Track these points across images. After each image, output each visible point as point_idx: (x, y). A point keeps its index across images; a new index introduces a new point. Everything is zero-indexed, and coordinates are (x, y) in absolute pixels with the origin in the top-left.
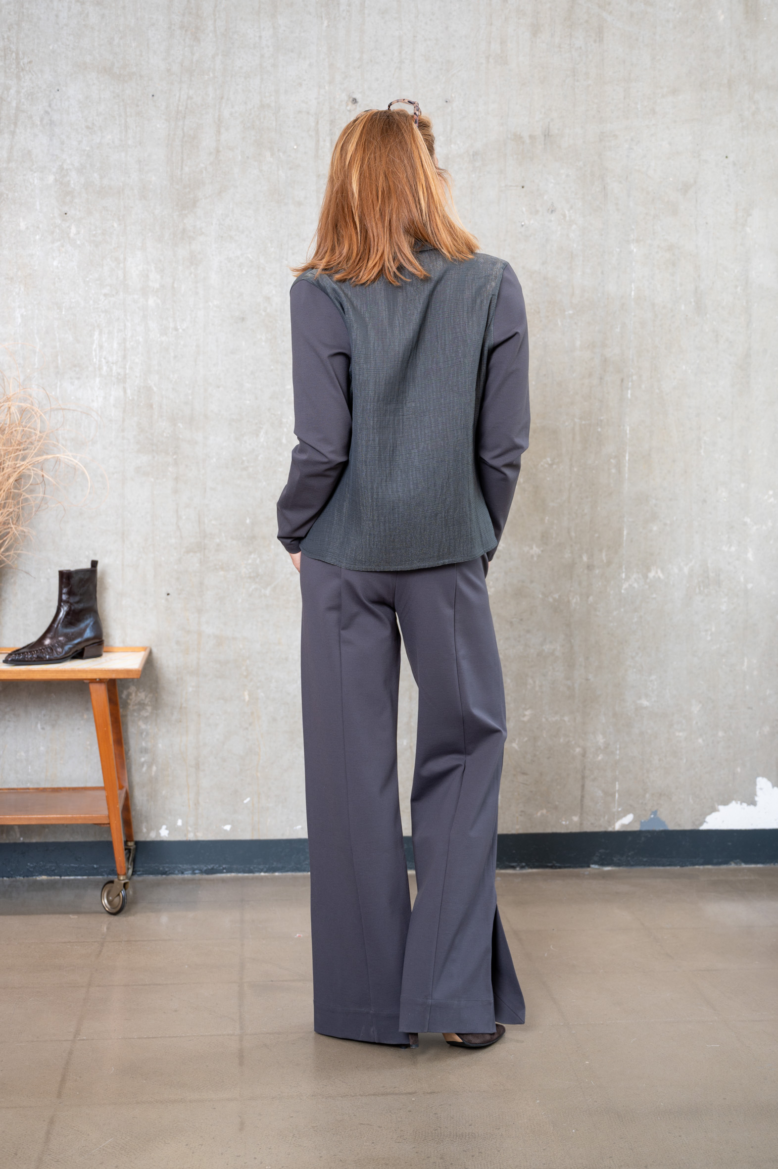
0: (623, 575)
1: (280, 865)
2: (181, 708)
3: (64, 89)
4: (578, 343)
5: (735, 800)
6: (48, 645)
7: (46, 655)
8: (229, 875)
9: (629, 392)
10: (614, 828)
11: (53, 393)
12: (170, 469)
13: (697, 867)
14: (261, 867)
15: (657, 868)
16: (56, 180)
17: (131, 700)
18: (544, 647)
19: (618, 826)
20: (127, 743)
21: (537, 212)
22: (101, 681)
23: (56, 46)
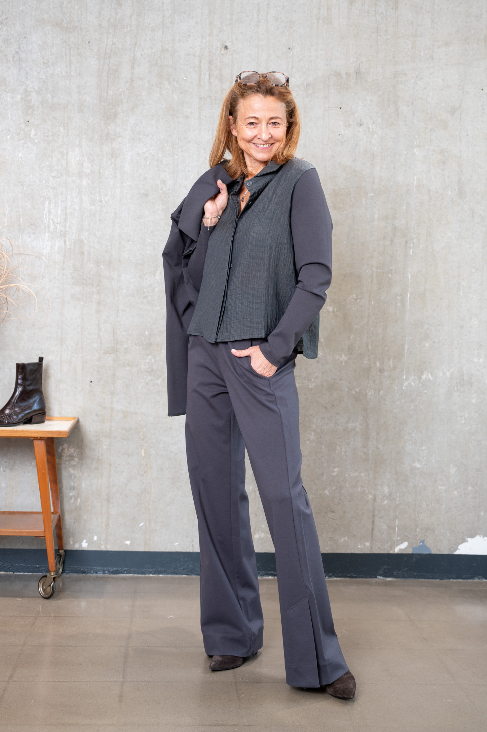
0: (404, 377)
1: (163, 570)
2: (98, 460)
3: (29, 37)
4: (376, 216)
5: (479, 535)
6: (7, 414)
7: (6, 420)
8: (128, 575)
9: (411, 250)
10: (394, 551)
11: (17, 243)
12: (94, 296)
13: (452, 580)
14: (150, 570)
15: (424, 580)
16: (22, 98)
17: (64, 453)
18: (348, 425)
19: (397, 550)
20: (61, 483)
21: (350, 125)
22: (41, 439)
23: (24, 7)
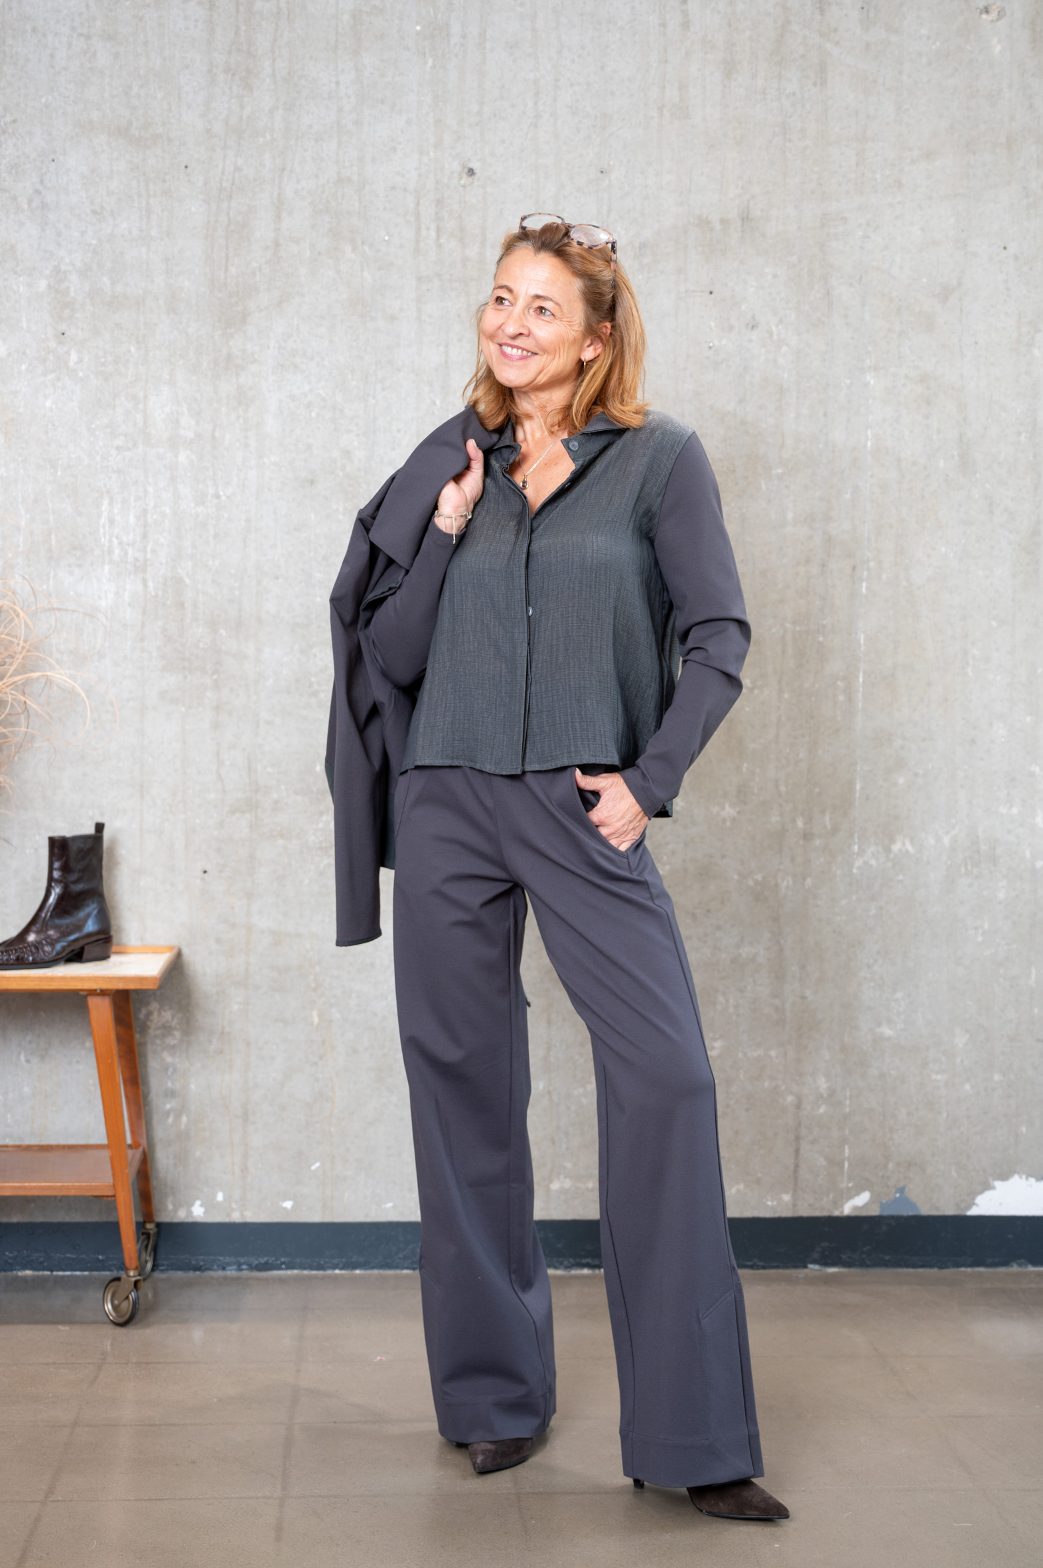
0: (856, 848)
1: (362, 1260)
2: (222, 1033)
3: (62, 158)
4: (790, 515)
5: (1019, 1173)
6: (32, 942)
7: (29, 956)
8: (289, 1272)
9: (864, 584)
10: (842, 1212)
11: (45, 587)
12: (209, 694)
13: (963, 1269)
14: (336, 1261)
15: (905, 1270)
16: (49, 287)
17: (152, 1021)
18: (741, 951)
19: (847, 1209)
20: (146, 1083)
21: (731, 328)
22: (103, 993)
23: (50, 98)
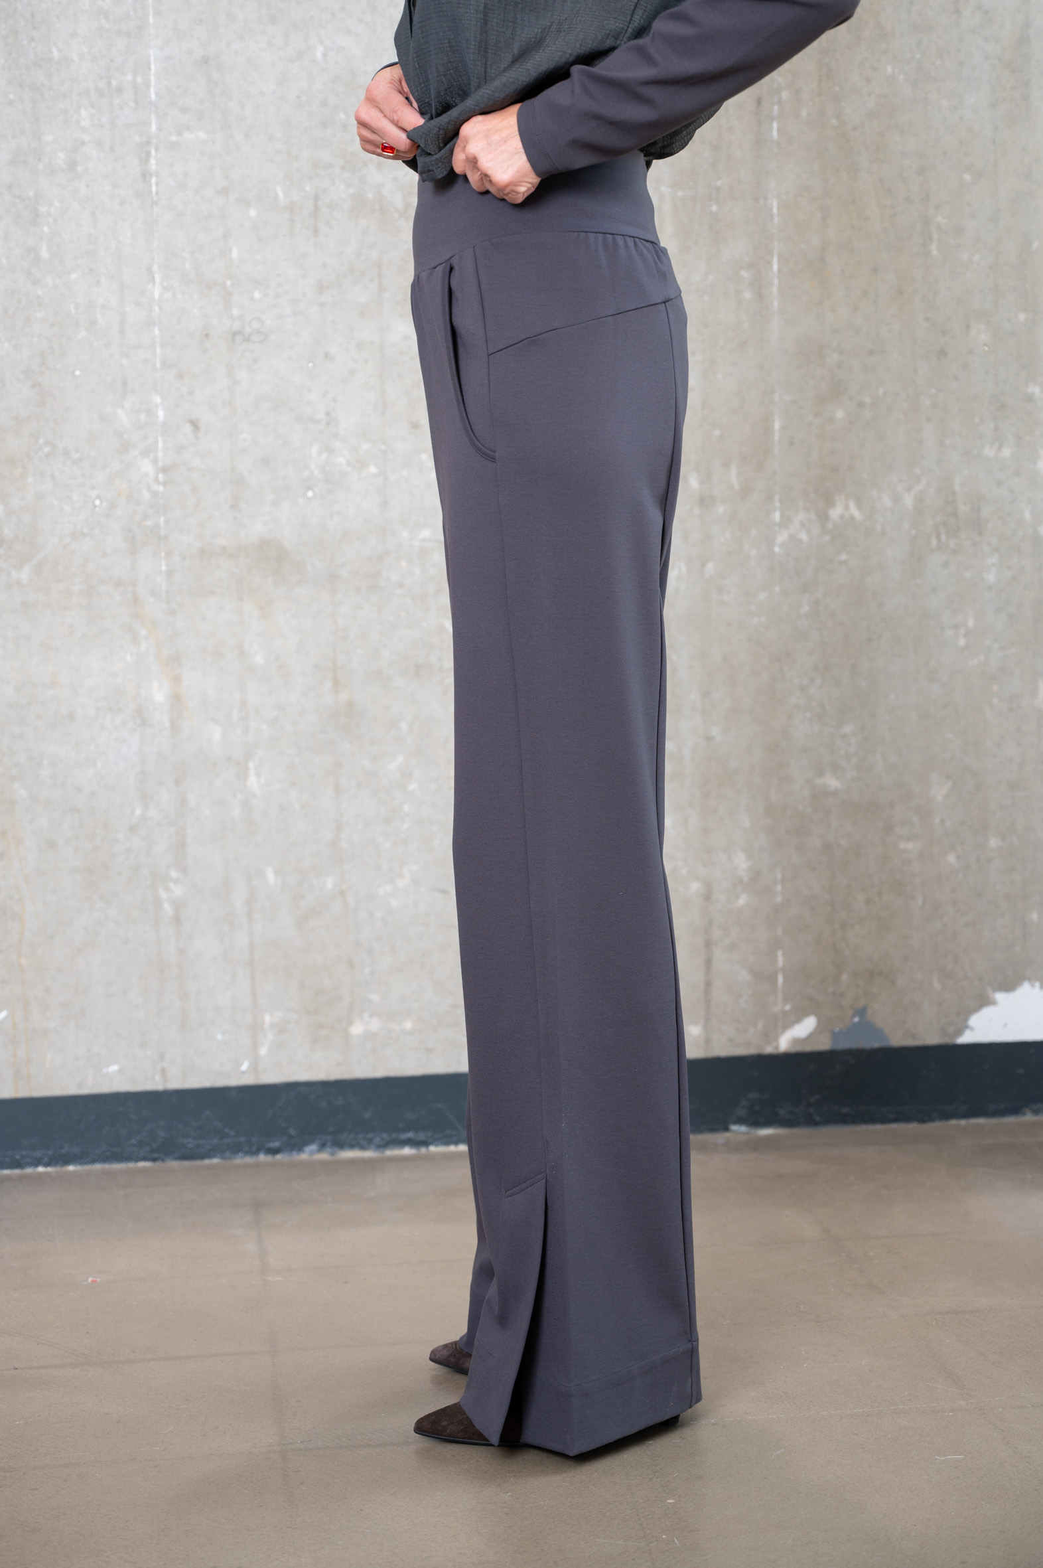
0: (777, 516)
1: (76, 1150)
5: (1030, 980)
9: (775, 125)
10: (777, 1047)
13: (954, 1122)
14: (38, 1154)
15: (871, 1127)
19: (784, 1043)
